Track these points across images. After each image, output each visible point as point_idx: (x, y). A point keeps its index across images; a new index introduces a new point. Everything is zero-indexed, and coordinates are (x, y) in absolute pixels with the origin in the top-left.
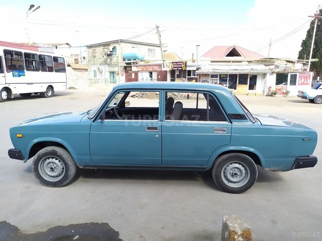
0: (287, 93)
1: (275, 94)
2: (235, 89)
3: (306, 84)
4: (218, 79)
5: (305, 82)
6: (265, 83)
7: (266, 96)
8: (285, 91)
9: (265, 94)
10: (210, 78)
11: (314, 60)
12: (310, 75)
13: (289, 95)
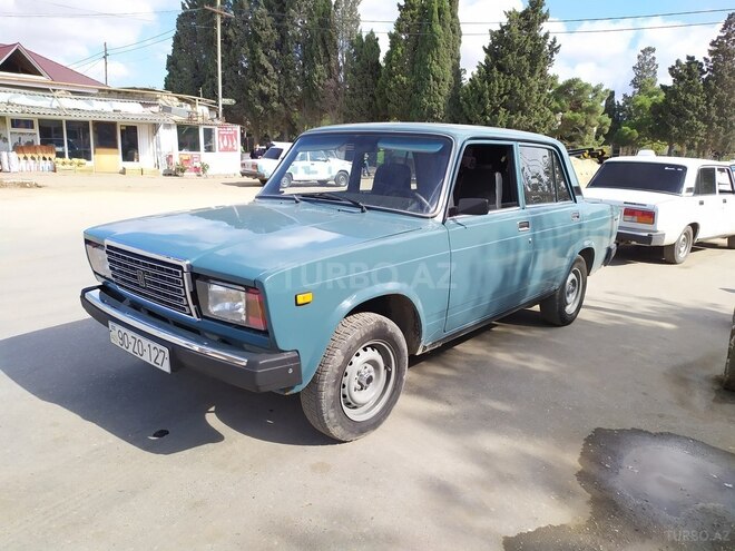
0: (204, 168)
1: (183, 171)
2: (89, 158)
3: (233, 150)
4: (36, 130)
5: (230, 146)
6: (158, 146)
7: (165, 175)
8: (198, 165)
9: (161, 171)
10: (10, 129)
11: (228, 101)
12: (236, 132)
13: (209, 172)
